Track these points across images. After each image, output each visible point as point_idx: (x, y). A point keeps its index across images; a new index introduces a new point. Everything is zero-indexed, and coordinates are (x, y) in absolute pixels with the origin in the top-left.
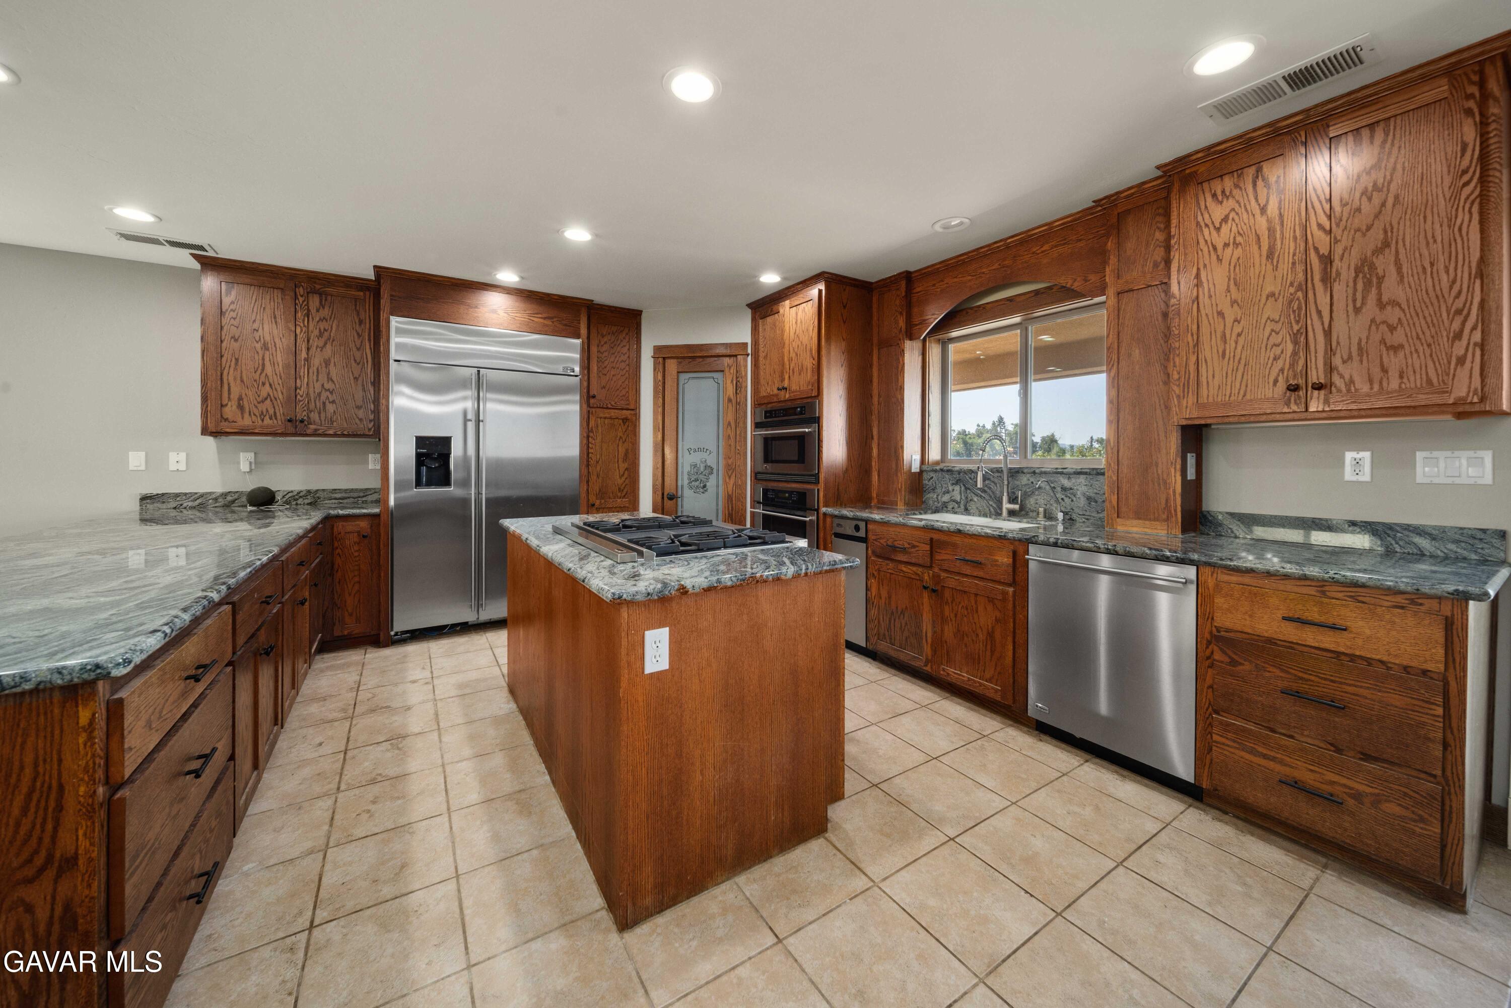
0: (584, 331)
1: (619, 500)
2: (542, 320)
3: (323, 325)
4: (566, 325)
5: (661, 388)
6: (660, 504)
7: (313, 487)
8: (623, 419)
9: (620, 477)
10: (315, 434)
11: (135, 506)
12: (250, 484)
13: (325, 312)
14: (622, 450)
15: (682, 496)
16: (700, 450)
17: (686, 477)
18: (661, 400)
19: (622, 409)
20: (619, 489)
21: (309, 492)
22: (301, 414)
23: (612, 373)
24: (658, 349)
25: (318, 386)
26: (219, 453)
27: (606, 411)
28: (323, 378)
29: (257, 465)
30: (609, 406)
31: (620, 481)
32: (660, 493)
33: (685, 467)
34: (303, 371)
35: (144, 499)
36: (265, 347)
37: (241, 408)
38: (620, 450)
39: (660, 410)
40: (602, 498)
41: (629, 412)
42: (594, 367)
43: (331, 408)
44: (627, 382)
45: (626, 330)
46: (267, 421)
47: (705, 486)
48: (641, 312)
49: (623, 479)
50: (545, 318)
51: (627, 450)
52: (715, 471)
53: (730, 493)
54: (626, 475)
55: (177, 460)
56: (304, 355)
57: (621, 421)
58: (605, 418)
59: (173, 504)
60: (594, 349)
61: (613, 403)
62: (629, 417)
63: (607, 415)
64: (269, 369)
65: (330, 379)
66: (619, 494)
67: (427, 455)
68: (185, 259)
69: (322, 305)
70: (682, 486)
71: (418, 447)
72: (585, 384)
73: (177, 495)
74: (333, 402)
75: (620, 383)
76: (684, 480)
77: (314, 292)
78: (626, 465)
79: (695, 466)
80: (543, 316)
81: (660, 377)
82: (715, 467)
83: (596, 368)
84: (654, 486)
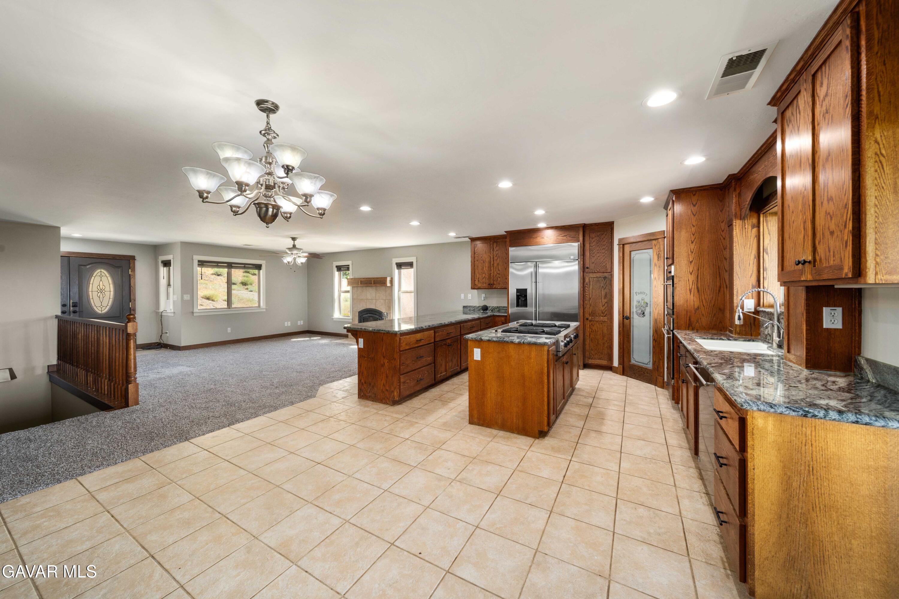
0: (581, 239)
1: (602, 318)
2: (562, 238)
3: (497, 252)
4: (572, 237)
5: (622, 260)
6: (622, 321)
7: (499, 306)
8: (604, 278)
9: (603, 307)
10: (495, 288)
11: (462, 309)
12: (482, 304)
13: (498, 248)
14: (603, 293)
15: (633, 318)
16: (641, 293)
17: (635, 307)
18: (622, 267)
19: (604, 273)
20: (602, 312)
21: (498, 307)
22: (492, 282)
23: (598, 255)
24: (620, 240)
25: (496, 272)
26: (478, 294)
27: (594, 274)
28: (497, 269)
29: (485, 298)
30: (596, 271)
31: (602, 308)
32: (622, 315)
33: (634, 303)
34: (492, 268)
35: (464, 307)
36: (484, 262)
37: (479, 281)
38: (602, 292)
39: (622, 272)
40: (593, 316)
41: (608, 274)
42: (587, 254)
43: (499, 279)
44: (606, 259)
45: (605, 233)
46: (484, 285)
47: (644, 313)
48: (613, 222)
49: (604, 307)
50: (563, 236)
51: (606, 293)
52: (649, 305)
53: (656, 318)
54: (606, 305)
55: (470, 296)
56: (492, 263)
57: (603, 279)
58: (594, 278)
59: (469, 309)
60: (587, 246)
61: (598, 270)
62: (607, 276)
63: (595, 276)
64: (484, 269)
65: (499, 270)
66: (602, 315)
67: (521, 295)
68: (467, 239)
69: (497, 246)
70: (633, 312)
71: (517, 293)
72: (582, 262)
73: (470, 306)
74: (500, 278)
75: (602, 259)
76: (634, 310)
77: (494, 242)
78: (606, 300)
79: (639, 302)
80: (563, 235)
81: (621, 255)
82: (649, 303)
83: (589, 254)
84: (619, 311)
